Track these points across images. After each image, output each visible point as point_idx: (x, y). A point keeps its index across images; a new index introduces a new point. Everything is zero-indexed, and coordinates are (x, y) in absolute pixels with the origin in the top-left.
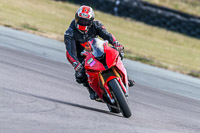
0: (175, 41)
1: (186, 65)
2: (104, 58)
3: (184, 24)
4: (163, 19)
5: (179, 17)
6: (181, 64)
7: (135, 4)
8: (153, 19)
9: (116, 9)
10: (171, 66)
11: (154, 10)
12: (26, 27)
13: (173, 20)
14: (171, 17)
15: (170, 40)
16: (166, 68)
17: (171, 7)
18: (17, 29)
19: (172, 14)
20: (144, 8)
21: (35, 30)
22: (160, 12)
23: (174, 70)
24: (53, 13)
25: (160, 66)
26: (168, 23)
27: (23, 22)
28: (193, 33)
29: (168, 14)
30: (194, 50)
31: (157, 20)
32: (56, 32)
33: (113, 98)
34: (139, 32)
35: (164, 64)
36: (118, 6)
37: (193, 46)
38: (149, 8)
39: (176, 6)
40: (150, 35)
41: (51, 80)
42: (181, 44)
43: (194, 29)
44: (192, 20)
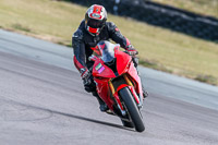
0: (180, 43)
1: (192, 69)
2: (114, 64)
3: (190, 24)
4: (167, 19)
5: (184, 16)
6: (187, 68)
7: (137, 3)
8: (156, 19)
9: (116, 8)
10: (175, 70)
11: (157, 9)
12: (18, 27)
13: (178, 20)
14: (176, 17)
15: (175, 41)
16: (170, 72)
17: (176, 5)
18: (8, 30)
19: (177, 13)
20: (147, 6)
21: (28, 30)
22: (163, 11)
23: (180, 75)
24: (48, 12)
25: (164, 70)
26: (173, 23)
27: (14, 22)
28: (200, 33)
29: (173, 13)
30: (202, 52)
31: (160, 20)
32: (50, 34)
33: (124, 109)
34: (141, 33)
35: (168, 68)
36: (118, 5)
37: (200, 48)
38: (151, 7)
39: (182, 4)
40: (153, 36)
41: (45, 86)
42: (187, 46)
43: (201, 30)
44: (199, 19)
